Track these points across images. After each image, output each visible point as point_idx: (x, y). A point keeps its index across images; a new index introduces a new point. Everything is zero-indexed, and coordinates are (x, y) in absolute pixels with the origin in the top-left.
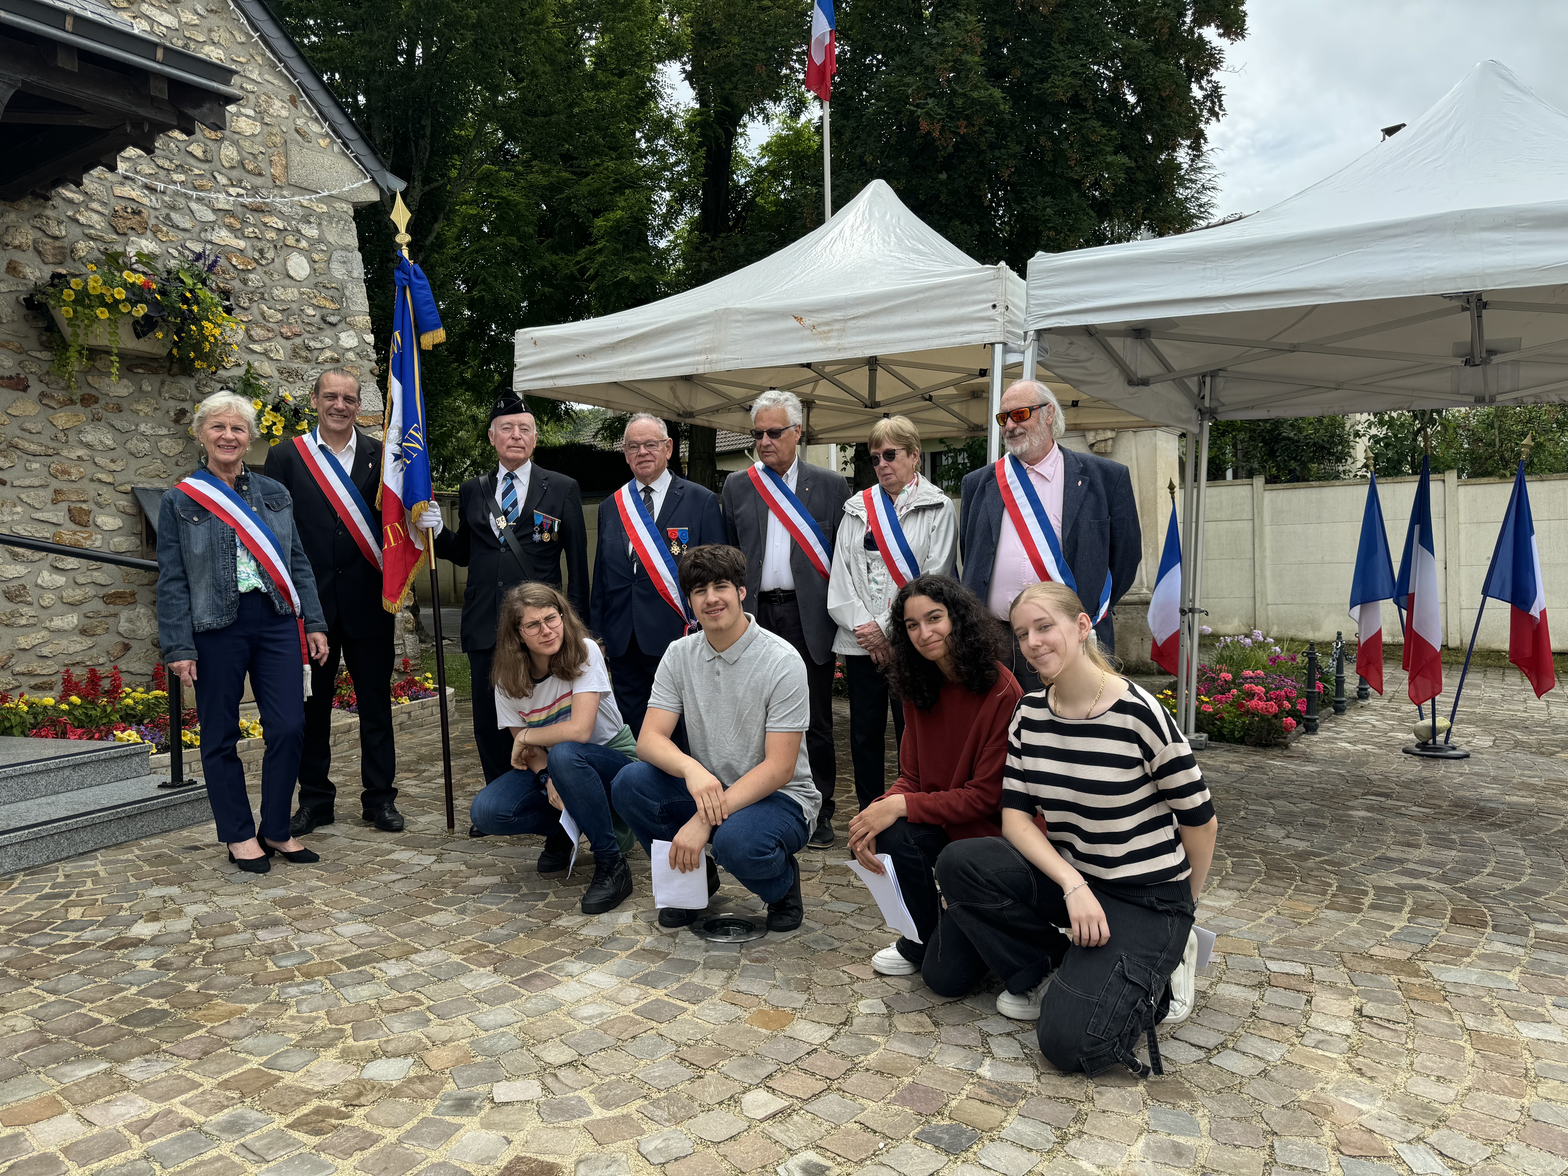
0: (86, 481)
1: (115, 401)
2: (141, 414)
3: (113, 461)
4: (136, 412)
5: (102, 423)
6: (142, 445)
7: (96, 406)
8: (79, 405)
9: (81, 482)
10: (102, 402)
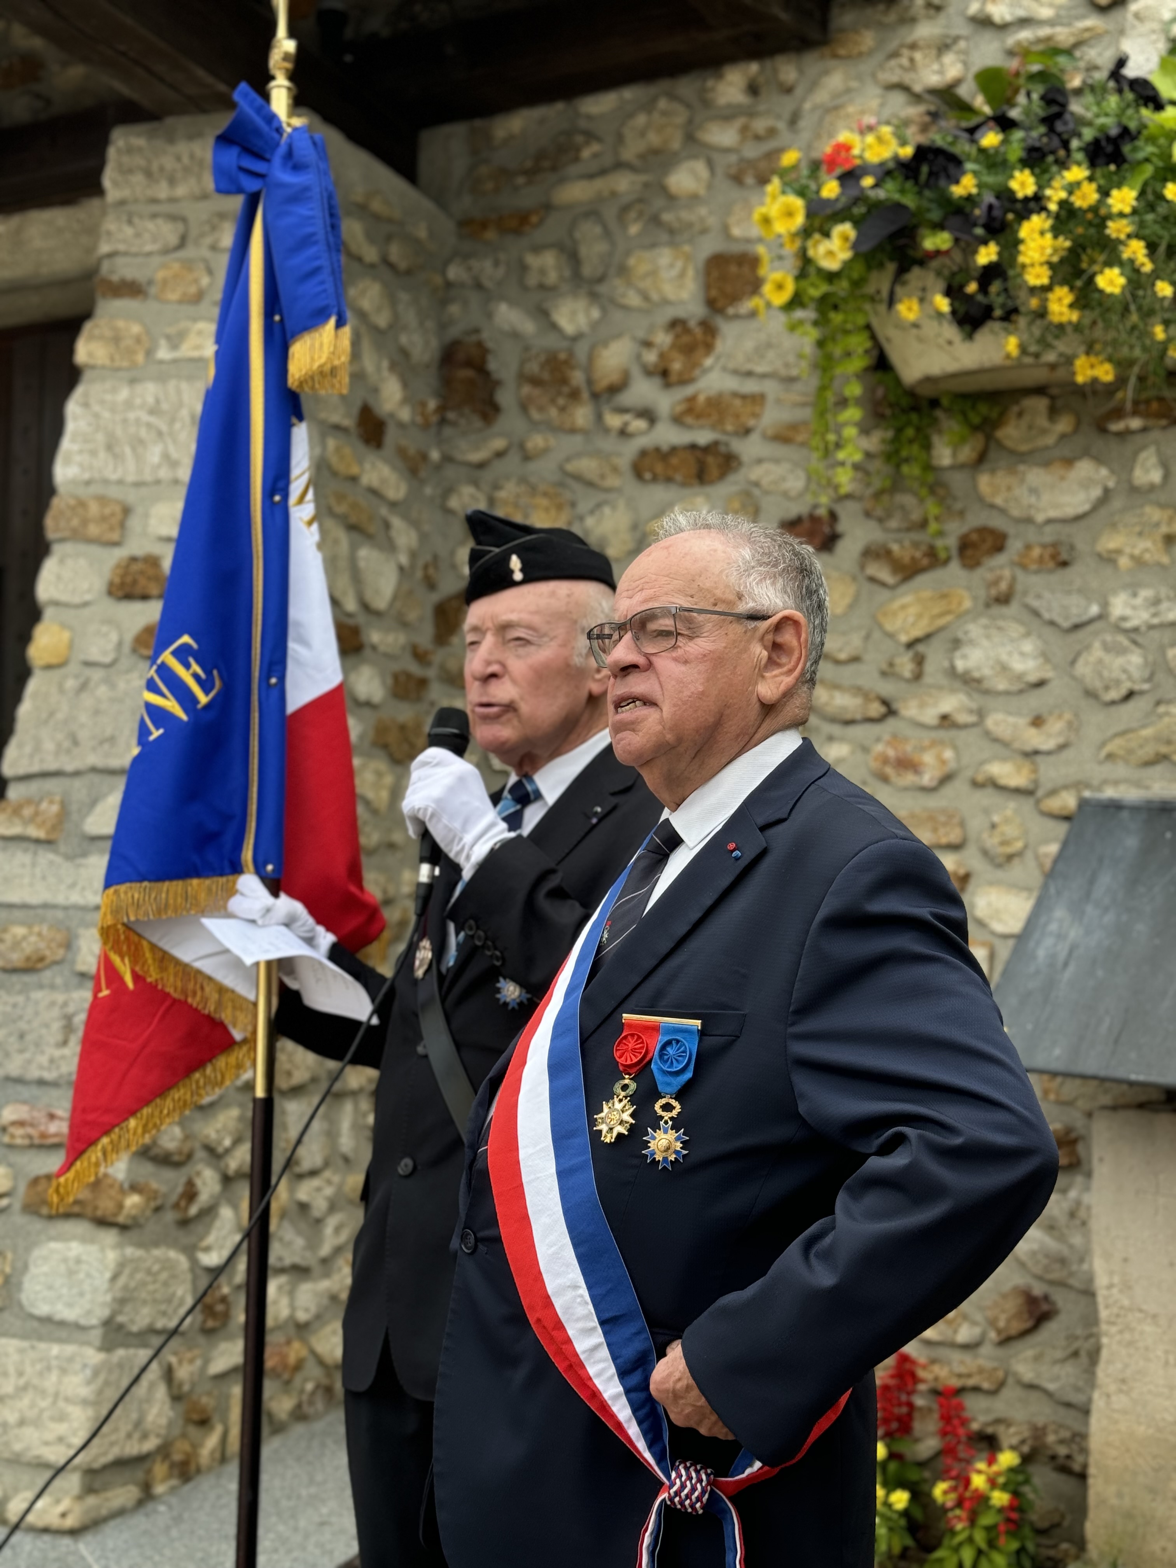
0: (960, 786)
1: (1049, 535)
2: (1124, 562)
3: (1037, 722)
4: (1109, 559)
5: (1014, 608)
6: (1119, 661)
7: (1001, 559)
8: (955, 568)
9: (948, 790)
10: (1014, 546)
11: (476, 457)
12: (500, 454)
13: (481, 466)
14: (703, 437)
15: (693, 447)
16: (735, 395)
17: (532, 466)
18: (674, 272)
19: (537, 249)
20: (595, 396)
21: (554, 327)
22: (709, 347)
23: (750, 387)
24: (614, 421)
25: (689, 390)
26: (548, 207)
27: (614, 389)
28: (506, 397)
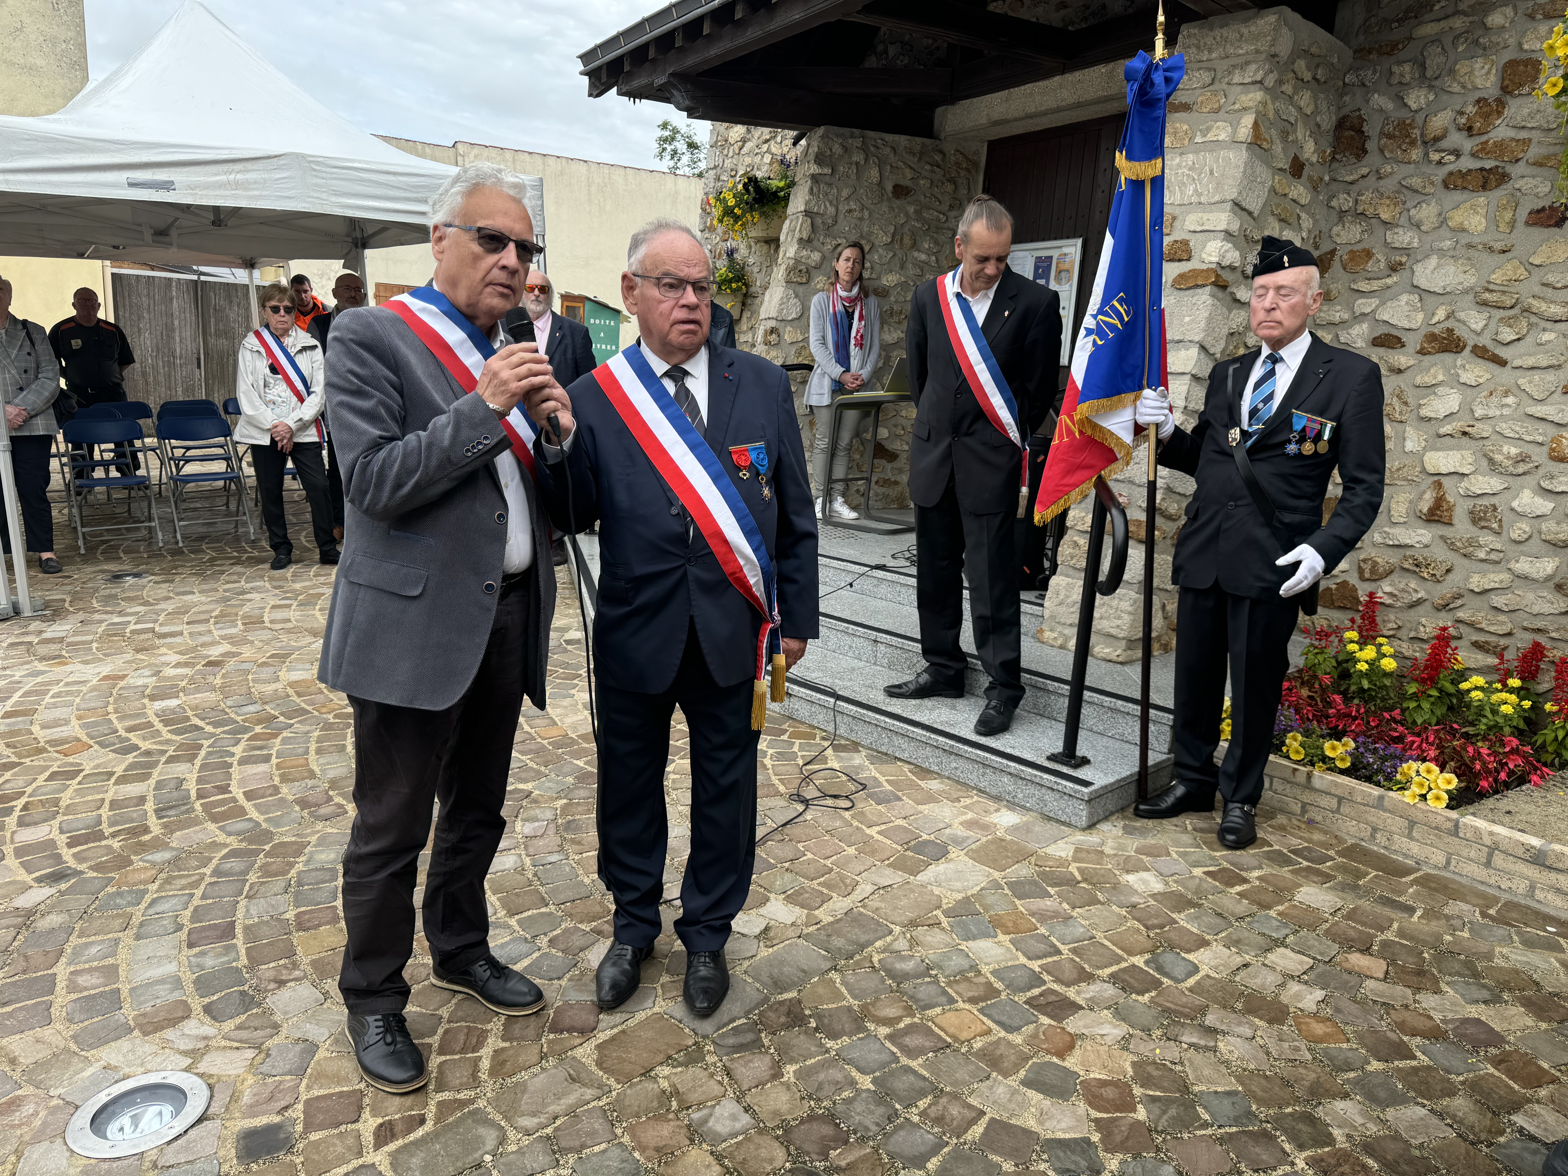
11: (1350, 178)
12: (1363, 177)
13: (1352, 183)
14: (1488, 164)
15: (1482, 169)
16: (1512, 139)
17: (1382, 182)
18: (1484, 71)
19: (1400, 63)
20: (1425, 143)
21: (1406, 105)
22: (1499, 113)
23: (1523, 135)
24: (1435, 157)
25: (1484, 138)
26: (1410, 38)
27: (1436, 139)
28: (1371, 146)
